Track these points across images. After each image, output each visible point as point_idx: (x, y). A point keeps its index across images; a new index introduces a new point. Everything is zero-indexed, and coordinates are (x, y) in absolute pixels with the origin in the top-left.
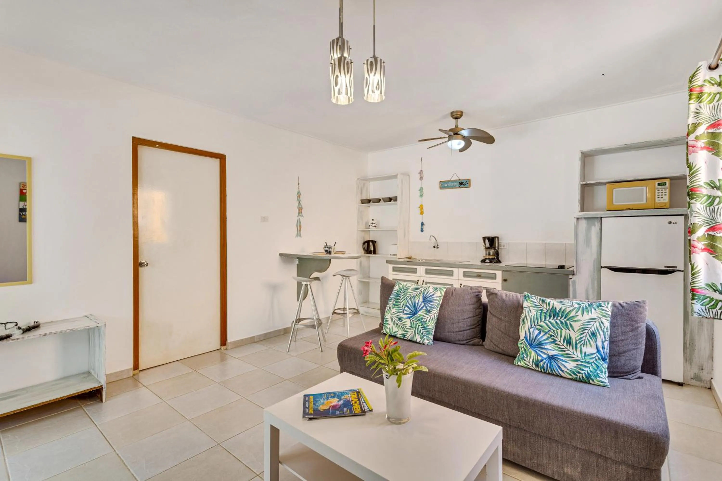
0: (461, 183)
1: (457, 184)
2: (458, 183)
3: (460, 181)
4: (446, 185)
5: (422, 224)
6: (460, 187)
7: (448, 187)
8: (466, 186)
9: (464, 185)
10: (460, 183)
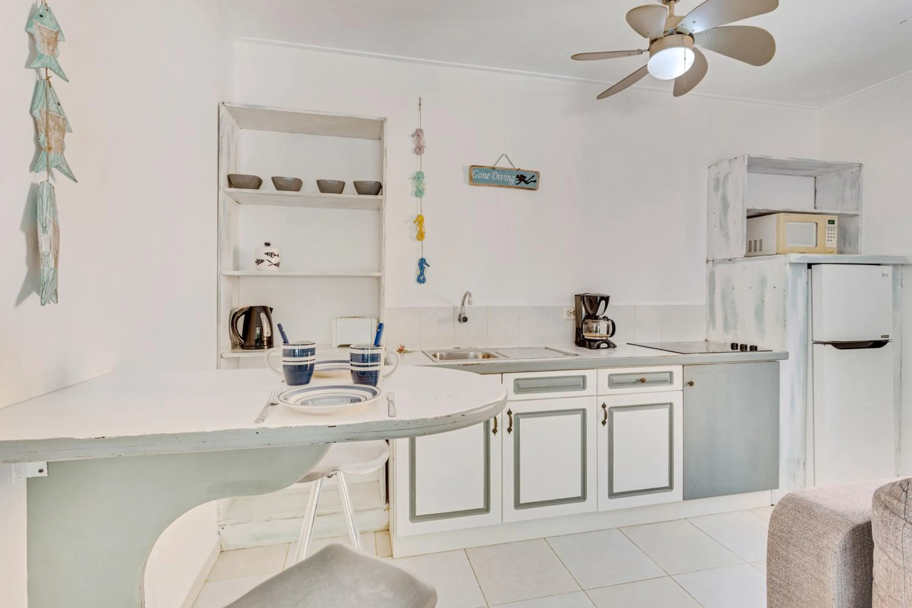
0: (521, 178)
1: (513, 180)
2: (514, 177)
3: (519, 173)
4: (486, 176)
5: (422, 263)
6: (517, 186)
7: (490, 183)
8: (531, 185)
9: (526, 182)
10: (518, 176)
